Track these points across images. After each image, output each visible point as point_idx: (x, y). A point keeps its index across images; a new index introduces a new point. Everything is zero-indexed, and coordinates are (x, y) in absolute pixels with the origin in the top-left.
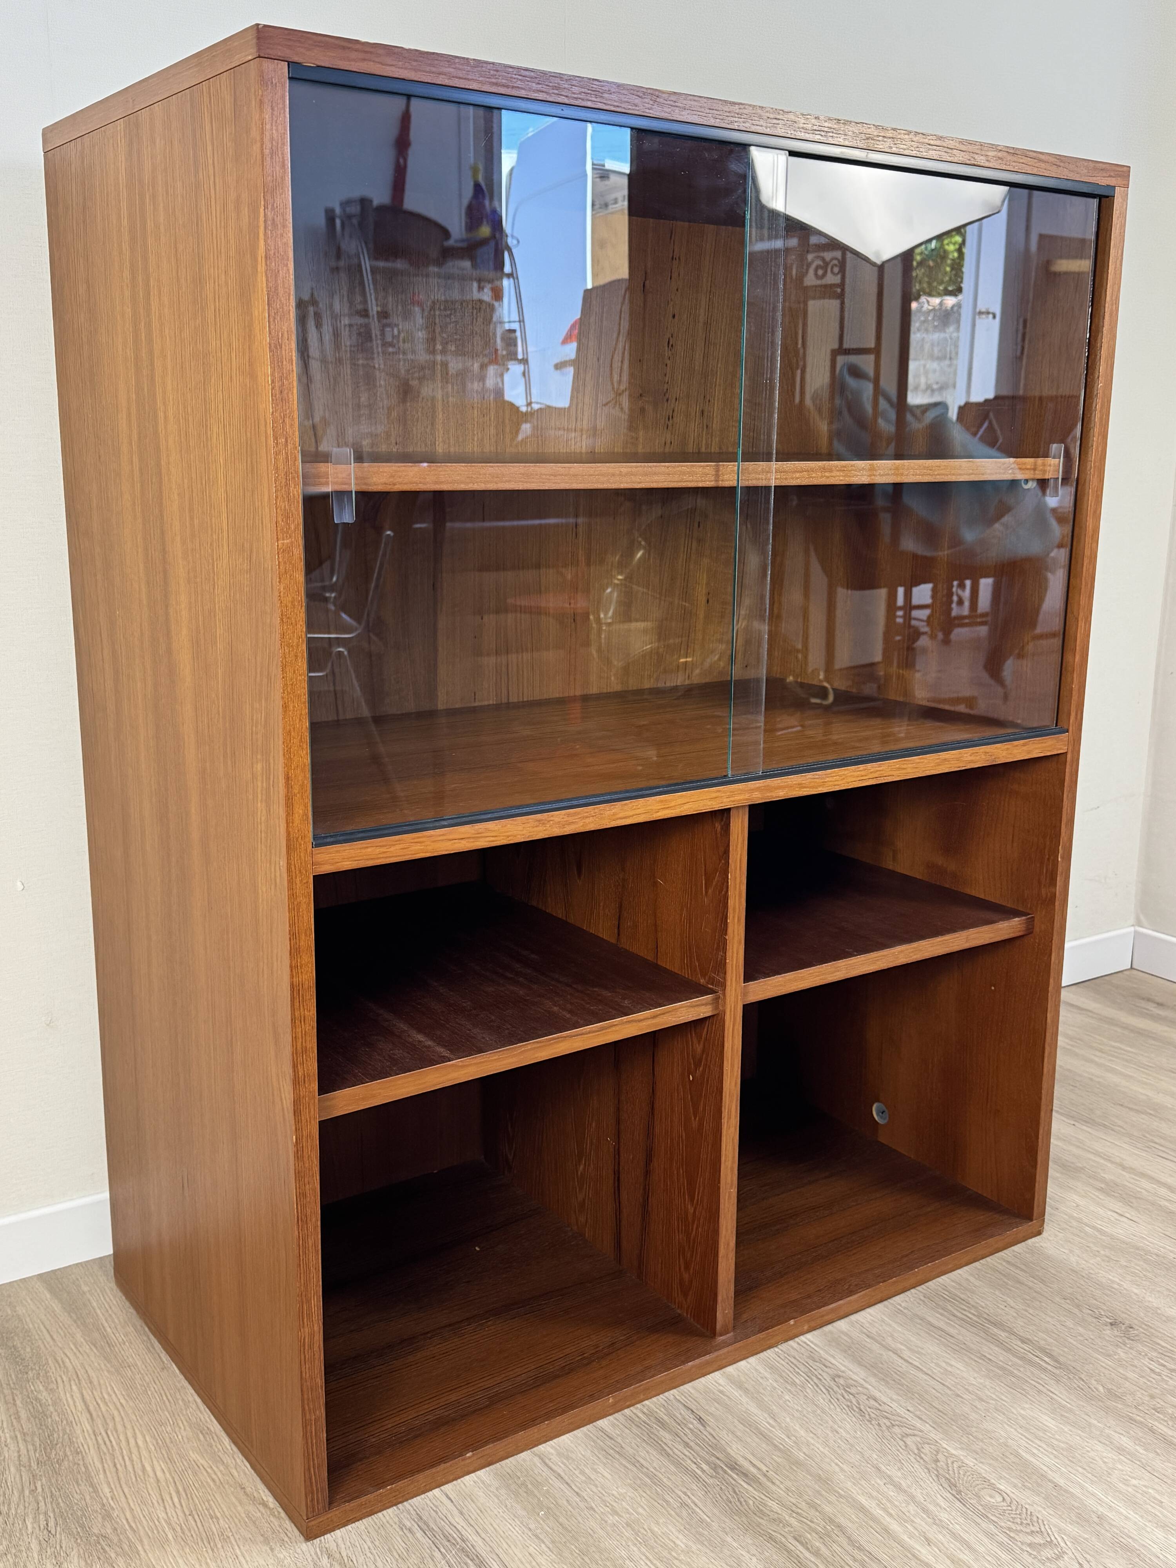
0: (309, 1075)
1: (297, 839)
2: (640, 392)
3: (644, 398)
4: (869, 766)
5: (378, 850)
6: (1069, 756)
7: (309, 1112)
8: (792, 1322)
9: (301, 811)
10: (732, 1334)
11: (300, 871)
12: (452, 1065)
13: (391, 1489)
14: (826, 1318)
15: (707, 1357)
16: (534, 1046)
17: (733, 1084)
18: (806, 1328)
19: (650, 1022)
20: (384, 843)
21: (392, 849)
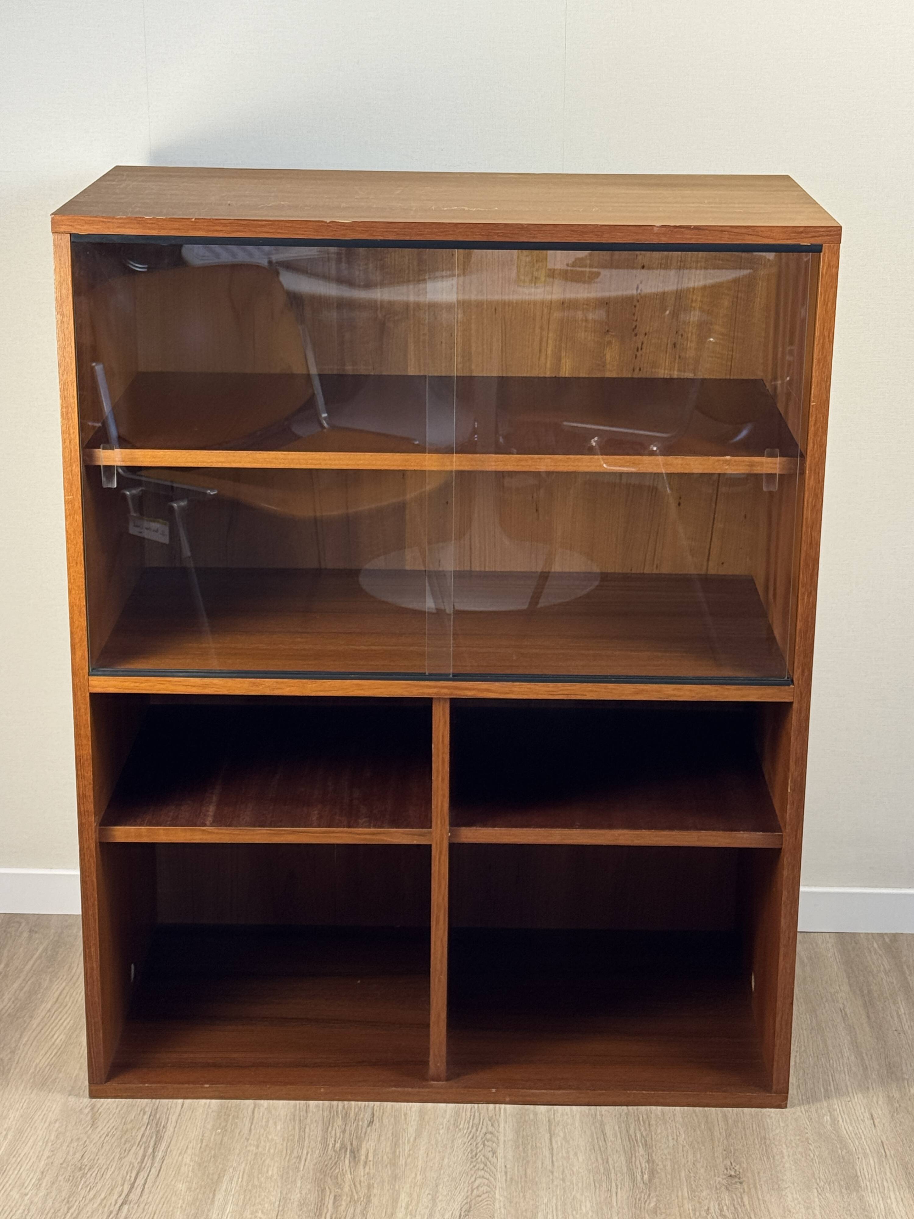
0: (88, 811)
1: (78, 670)
2: (607, 328)
3: (610, 333)
4: (560, 684)
5: (132, 685)
6: (795, 706)
7: (88, 834)
8: (494, 1090)
9: (80, 654)
10: (444, 1083)
11: (80, 689)
12: (204, 830)
13: (148, 1086)
14: (528, 1098)
15: (410, 1090)
16: (268, 832)
17: (441, 898)
18: (508, 1099)
19: (368, 837)
20: (136, 681)
21: (143, 685)
